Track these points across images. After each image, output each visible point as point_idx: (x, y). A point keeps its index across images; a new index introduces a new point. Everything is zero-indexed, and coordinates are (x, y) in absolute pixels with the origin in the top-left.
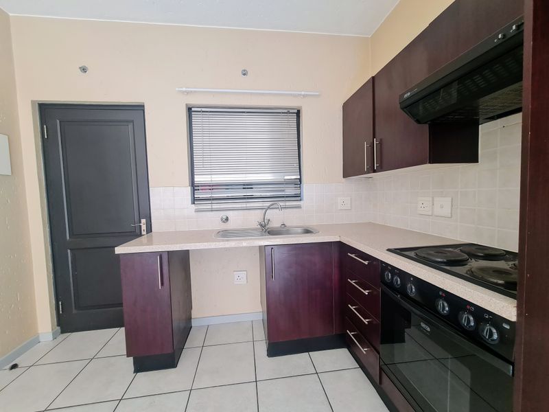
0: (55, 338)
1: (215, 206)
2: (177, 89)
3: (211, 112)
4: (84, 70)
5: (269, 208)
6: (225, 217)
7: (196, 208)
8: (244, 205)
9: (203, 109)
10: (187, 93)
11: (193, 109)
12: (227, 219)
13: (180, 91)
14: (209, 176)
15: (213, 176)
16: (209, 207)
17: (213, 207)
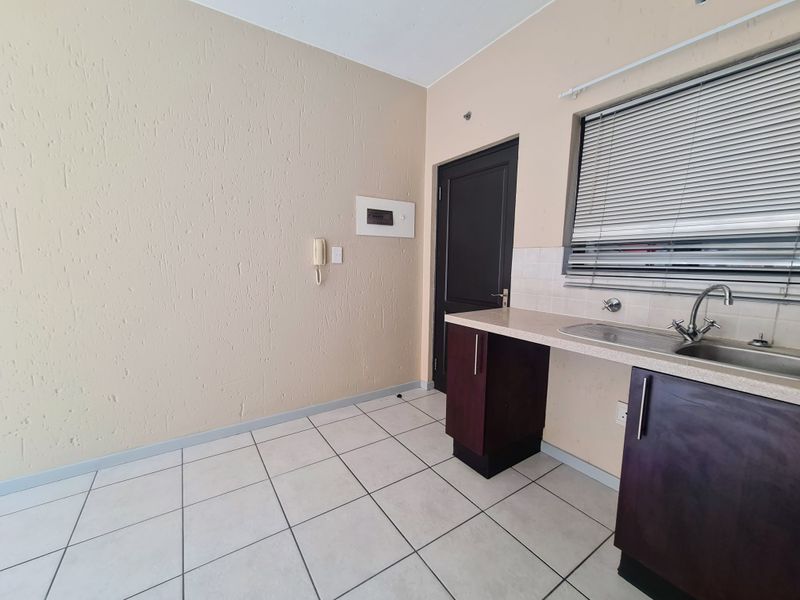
0: (429, 389)
1: (598, 281)
2: (560, 96)
3: (618, 112)
4: (468, 116)
5: (706, 294)
6: (615, 302)
7: (569, 280)
8: (659, 284)
9: (604, 113)
10: (577, 95)
11: (587, 119)
12: (618, 305)
13: (565, 96)
14: (598, 229)
15: (604, 228)
16: (588, 280)
17: (595, 282)
